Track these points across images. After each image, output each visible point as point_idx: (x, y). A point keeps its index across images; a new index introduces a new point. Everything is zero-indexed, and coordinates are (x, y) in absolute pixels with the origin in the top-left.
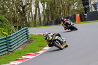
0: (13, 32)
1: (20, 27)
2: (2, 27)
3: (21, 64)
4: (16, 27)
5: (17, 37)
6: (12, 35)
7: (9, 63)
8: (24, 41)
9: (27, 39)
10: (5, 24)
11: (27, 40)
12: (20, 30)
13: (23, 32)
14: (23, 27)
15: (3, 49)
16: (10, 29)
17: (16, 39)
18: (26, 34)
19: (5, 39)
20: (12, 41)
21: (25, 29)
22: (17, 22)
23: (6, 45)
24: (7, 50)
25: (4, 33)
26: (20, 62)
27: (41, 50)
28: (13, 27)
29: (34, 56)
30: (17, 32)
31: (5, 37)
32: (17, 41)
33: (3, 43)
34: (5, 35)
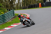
0: (6, 12)
1: (10, 10)
4: (8, 9)
5: (8, 15)
6: (6, 14)
8: (12, 17)
9: (14, 16)
10: (2, 8)
12: (10, 11)
14: (12, 10)
18: (13, 13)
19: (2, 16)
20: (6, 17)
21: (13, 11)
23: (3, 19)
24: (3, 22)
28: (6, 10)
29: (17, 25)
30: (9, 12)
32: (8, 17)
33: (1, 18)
34: (2, 14)
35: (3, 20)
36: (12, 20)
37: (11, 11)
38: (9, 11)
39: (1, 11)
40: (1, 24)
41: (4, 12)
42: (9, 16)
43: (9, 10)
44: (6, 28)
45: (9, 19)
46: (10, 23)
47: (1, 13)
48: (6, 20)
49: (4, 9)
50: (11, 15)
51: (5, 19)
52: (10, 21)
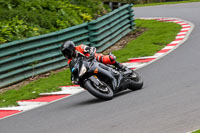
0: (102, 14)
1: (116, 4)
4: (108, 3)
5: (109, 24)
6: (99, 19)
8: (125, 34)
9: (130, 28)
11: (129, 31)
12: (116, 11)
13: (122, 14)
14: (122, 5)
16: (95, 7)
17: (108, 27)
18: (129, 18)
19: (86, 27)
20: (100, 32)
21: (127, 9)
23: (88, 40)
25: (84, 15)
27: (158, 51)
28: (102, 4)
29: (144, 64)
31: (85, 24)
32: (109, 33)
33: (81, 35)
34: (86, 20)
36: (124, 45)
37: (121, 8)
38: (114, 8)
39: (80, 8)
41: (95, 12)
42: (113, 30)
43: (114, 3)
47: (82, 17)
48: (101, 43)
50: (119, 26)
51: (98, 39)
52: (115, 47)
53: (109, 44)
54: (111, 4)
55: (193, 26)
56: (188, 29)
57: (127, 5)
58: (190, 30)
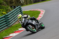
0: (10, 11)
1: (15, 6)
2: (1, 9)
3: (18, 35)
5: (13, 14)
7: (9, 35)
10: (3, 6)
13: (17, 10)
14: (17, 6)
15: (4, 25)
16: (7, 9)
17: (13, 16)
18: (20, 11)
19: (4, 17)
20: (10, 18)
21: (19, 8)
22: (13, 2)
23: (6, 21)
24: (7, 26)
26: (17, 34)
28: (10, 7)
30: (13, 11)
32: (13, 18)
33: (3, 20)
34: (4, 14)
35: (6, 23)
37: (17, 8)
39: (1, 10)
40: (4, 29)
44: (11, 35)
45: (14, 20)
46: (17, 27)
47: (2, 13)
48: (11, 22)
49: (6, 7)
52: (16, 23)
53: (14, 22)
54: (13, 7)
55: (44, 11)
56: (43, 12)
57: (19, 7)
58: (44, 13)
